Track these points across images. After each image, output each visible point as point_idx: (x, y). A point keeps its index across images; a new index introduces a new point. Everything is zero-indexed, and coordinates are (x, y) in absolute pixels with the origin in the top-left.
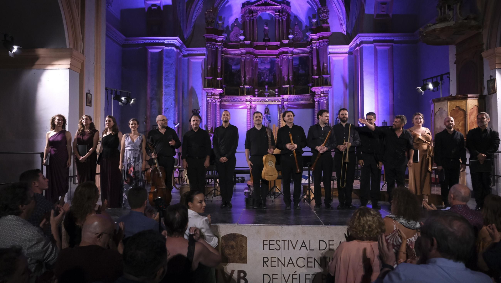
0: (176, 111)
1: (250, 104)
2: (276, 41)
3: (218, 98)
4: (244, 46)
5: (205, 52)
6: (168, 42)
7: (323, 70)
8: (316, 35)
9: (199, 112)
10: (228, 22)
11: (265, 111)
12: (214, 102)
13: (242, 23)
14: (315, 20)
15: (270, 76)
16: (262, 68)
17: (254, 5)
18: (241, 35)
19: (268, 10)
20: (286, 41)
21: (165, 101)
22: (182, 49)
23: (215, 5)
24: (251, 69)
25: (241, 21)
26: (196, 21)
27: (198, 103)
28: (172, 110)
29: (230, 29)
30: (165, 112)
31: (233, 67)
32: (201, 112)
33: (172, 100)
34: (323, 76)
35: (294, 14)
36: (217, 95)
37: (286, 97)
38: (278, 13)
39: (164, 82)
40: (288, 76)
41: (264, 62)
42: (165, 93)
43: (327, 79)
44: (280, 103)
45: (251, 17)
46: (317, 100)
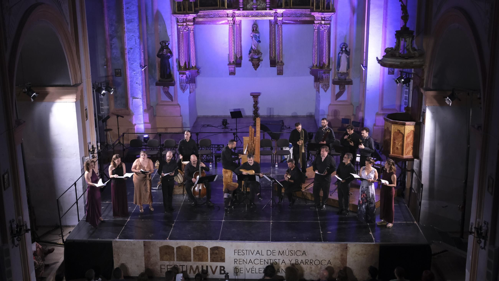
0: (141, 49)
1: (233, 20)
3: (191, 25)
9: (169, 44)
11: (253, 28)
12: (187, 31)
21: (128, 39)
27: (166, 31)
28: (137, 50)
30: (128, 52)
32: (171, 43)
33: (137, 38)
36: (189, 21)
37: (280, 11)
39: (125, 16)
42: (128, 29)
44: (272, 18)
46: (316, 27)
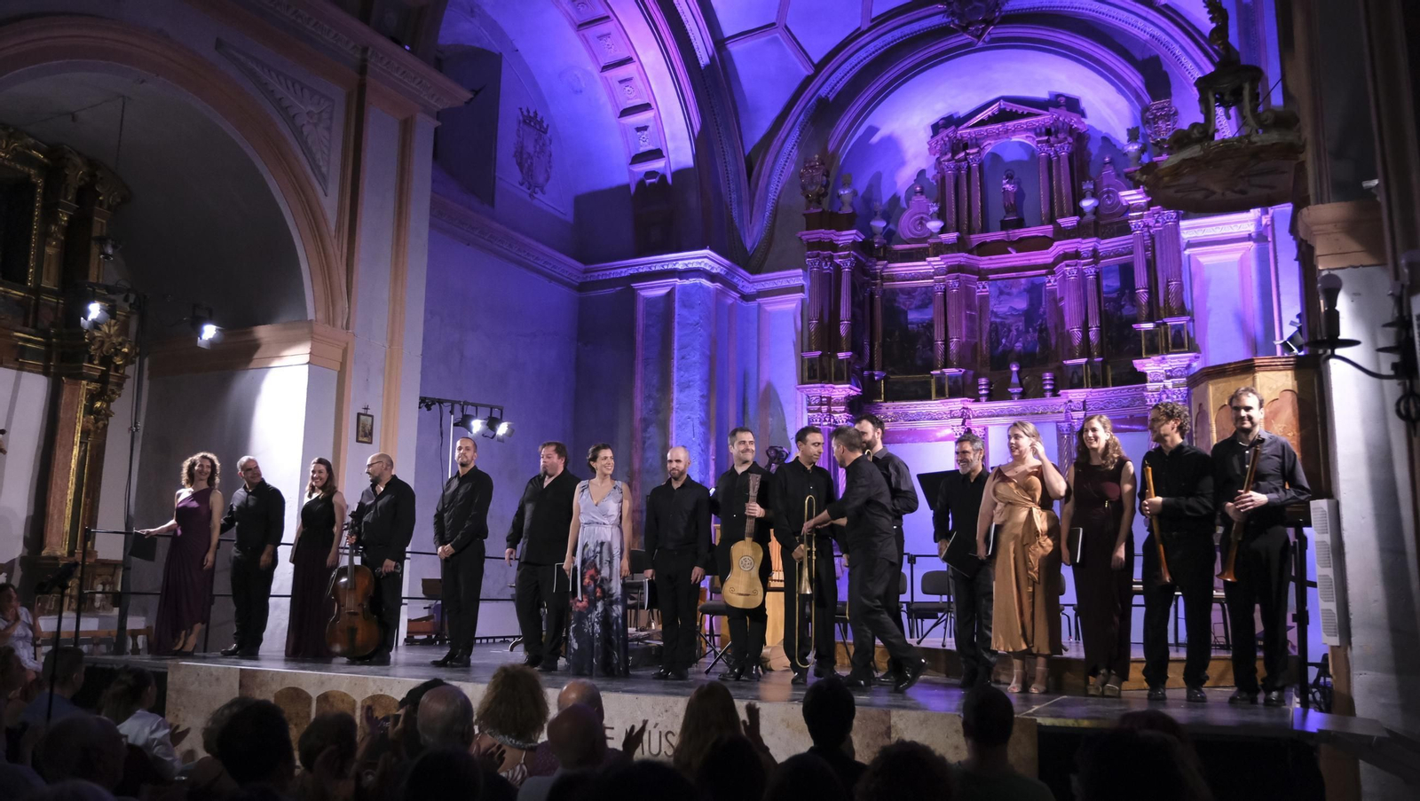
0: (710, 453)
1: (963, 424)
2: (1042, 224)
3: (841, 412)
4: (939, 249)
5: (804, 283)
6: (686, 265)
7: (1166, 301)
8: (1138, 194)
9: (788, 455)
10: (895, 183)
12: (830, 425)
13: (937, 181)
14: (1136, 147)
15: (1028, 332)
16: (1003, 309)
17: (965, 125)
18: (932, 218)
19: (1014, 131)
20: (1068, 222)
21: (679, 427)
22: (735, 280)
23: (831, 147)
24: (963, 314)
25: (934, 177)
26: (779, 197)
27: (785, 429)
29: (904, 204)
31: (913, 316)
33: (697, 423)
34: (1165, 320)
35: (1100, 132)
36: (837, 403)
37: (1078, 395)
38: (1046, 138)
39: (675, 376)
40: (1085, 329)
41: (1007, 290)
42: (679, 403)
43: (1178, 330)
44: (1061, 418)
45: (960, 160)
46: (1153, 400)
